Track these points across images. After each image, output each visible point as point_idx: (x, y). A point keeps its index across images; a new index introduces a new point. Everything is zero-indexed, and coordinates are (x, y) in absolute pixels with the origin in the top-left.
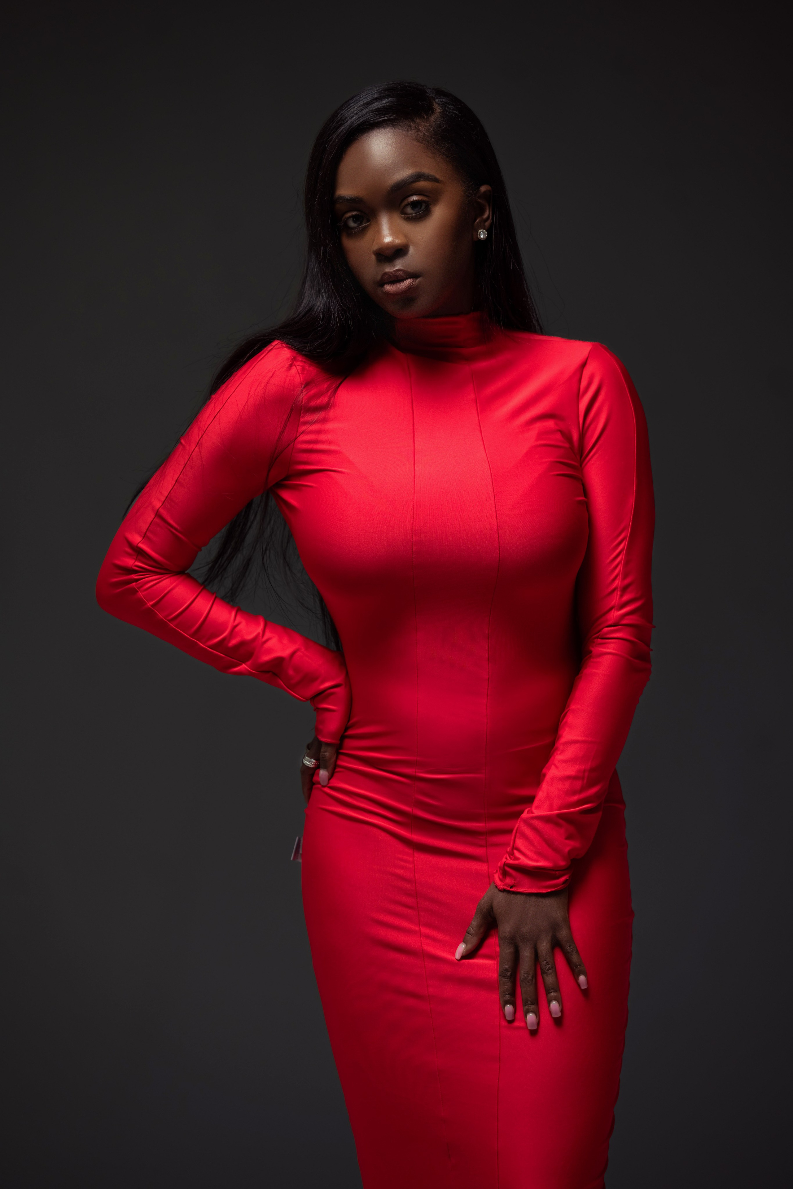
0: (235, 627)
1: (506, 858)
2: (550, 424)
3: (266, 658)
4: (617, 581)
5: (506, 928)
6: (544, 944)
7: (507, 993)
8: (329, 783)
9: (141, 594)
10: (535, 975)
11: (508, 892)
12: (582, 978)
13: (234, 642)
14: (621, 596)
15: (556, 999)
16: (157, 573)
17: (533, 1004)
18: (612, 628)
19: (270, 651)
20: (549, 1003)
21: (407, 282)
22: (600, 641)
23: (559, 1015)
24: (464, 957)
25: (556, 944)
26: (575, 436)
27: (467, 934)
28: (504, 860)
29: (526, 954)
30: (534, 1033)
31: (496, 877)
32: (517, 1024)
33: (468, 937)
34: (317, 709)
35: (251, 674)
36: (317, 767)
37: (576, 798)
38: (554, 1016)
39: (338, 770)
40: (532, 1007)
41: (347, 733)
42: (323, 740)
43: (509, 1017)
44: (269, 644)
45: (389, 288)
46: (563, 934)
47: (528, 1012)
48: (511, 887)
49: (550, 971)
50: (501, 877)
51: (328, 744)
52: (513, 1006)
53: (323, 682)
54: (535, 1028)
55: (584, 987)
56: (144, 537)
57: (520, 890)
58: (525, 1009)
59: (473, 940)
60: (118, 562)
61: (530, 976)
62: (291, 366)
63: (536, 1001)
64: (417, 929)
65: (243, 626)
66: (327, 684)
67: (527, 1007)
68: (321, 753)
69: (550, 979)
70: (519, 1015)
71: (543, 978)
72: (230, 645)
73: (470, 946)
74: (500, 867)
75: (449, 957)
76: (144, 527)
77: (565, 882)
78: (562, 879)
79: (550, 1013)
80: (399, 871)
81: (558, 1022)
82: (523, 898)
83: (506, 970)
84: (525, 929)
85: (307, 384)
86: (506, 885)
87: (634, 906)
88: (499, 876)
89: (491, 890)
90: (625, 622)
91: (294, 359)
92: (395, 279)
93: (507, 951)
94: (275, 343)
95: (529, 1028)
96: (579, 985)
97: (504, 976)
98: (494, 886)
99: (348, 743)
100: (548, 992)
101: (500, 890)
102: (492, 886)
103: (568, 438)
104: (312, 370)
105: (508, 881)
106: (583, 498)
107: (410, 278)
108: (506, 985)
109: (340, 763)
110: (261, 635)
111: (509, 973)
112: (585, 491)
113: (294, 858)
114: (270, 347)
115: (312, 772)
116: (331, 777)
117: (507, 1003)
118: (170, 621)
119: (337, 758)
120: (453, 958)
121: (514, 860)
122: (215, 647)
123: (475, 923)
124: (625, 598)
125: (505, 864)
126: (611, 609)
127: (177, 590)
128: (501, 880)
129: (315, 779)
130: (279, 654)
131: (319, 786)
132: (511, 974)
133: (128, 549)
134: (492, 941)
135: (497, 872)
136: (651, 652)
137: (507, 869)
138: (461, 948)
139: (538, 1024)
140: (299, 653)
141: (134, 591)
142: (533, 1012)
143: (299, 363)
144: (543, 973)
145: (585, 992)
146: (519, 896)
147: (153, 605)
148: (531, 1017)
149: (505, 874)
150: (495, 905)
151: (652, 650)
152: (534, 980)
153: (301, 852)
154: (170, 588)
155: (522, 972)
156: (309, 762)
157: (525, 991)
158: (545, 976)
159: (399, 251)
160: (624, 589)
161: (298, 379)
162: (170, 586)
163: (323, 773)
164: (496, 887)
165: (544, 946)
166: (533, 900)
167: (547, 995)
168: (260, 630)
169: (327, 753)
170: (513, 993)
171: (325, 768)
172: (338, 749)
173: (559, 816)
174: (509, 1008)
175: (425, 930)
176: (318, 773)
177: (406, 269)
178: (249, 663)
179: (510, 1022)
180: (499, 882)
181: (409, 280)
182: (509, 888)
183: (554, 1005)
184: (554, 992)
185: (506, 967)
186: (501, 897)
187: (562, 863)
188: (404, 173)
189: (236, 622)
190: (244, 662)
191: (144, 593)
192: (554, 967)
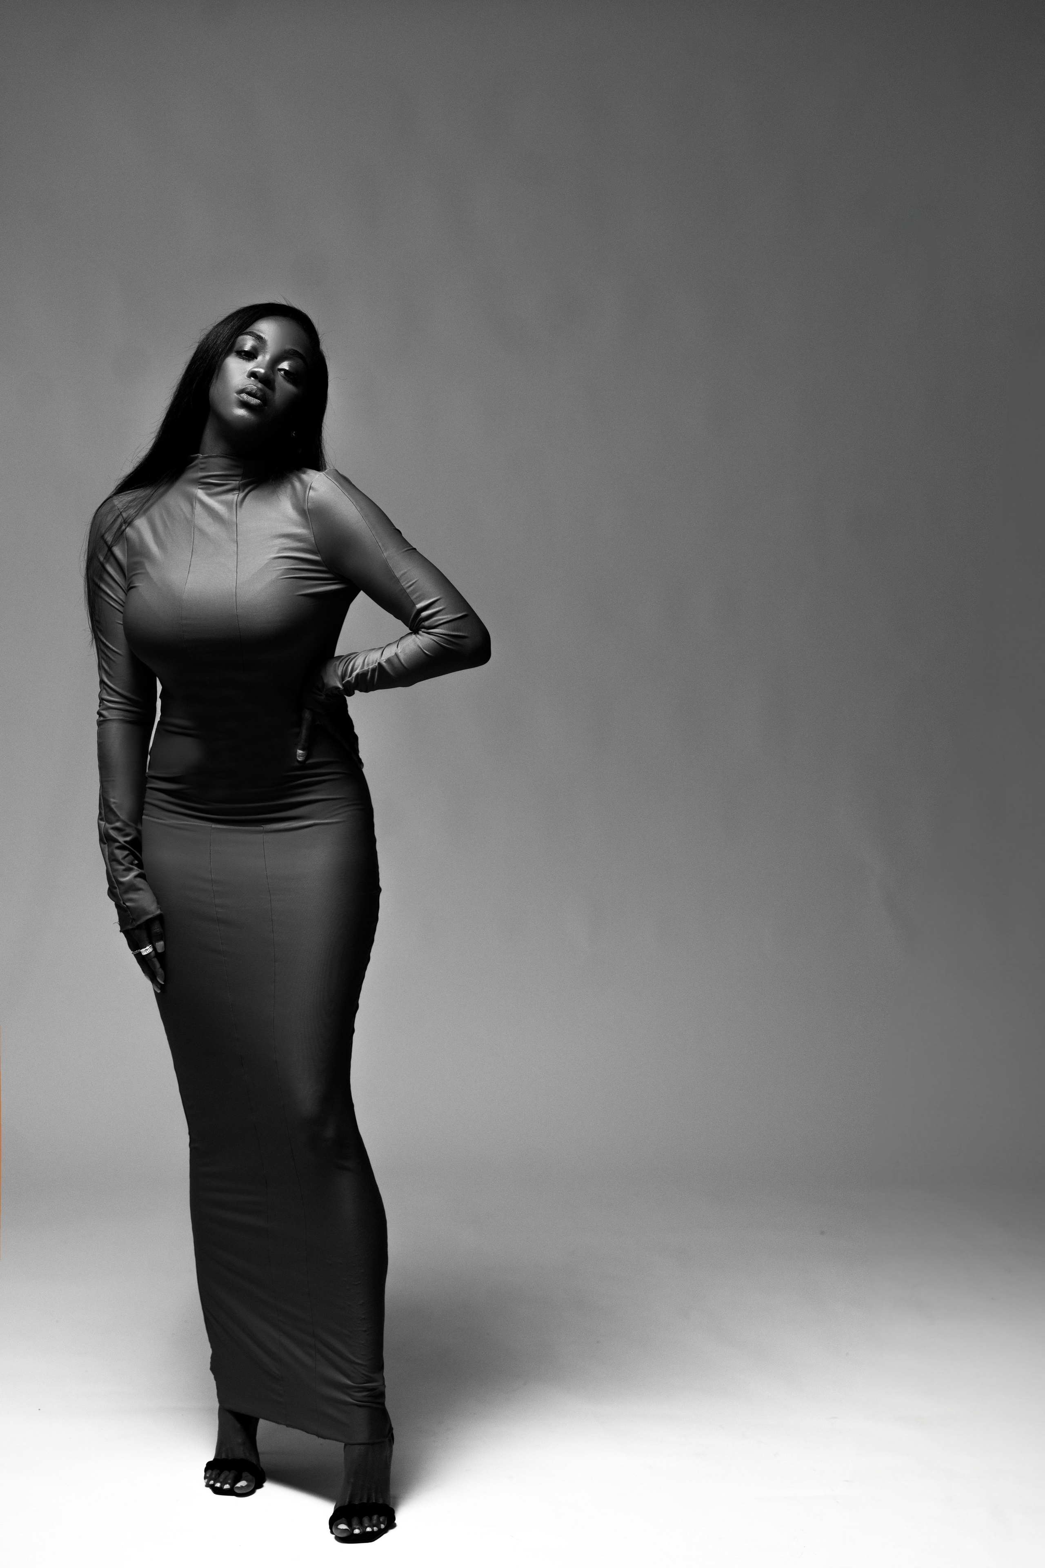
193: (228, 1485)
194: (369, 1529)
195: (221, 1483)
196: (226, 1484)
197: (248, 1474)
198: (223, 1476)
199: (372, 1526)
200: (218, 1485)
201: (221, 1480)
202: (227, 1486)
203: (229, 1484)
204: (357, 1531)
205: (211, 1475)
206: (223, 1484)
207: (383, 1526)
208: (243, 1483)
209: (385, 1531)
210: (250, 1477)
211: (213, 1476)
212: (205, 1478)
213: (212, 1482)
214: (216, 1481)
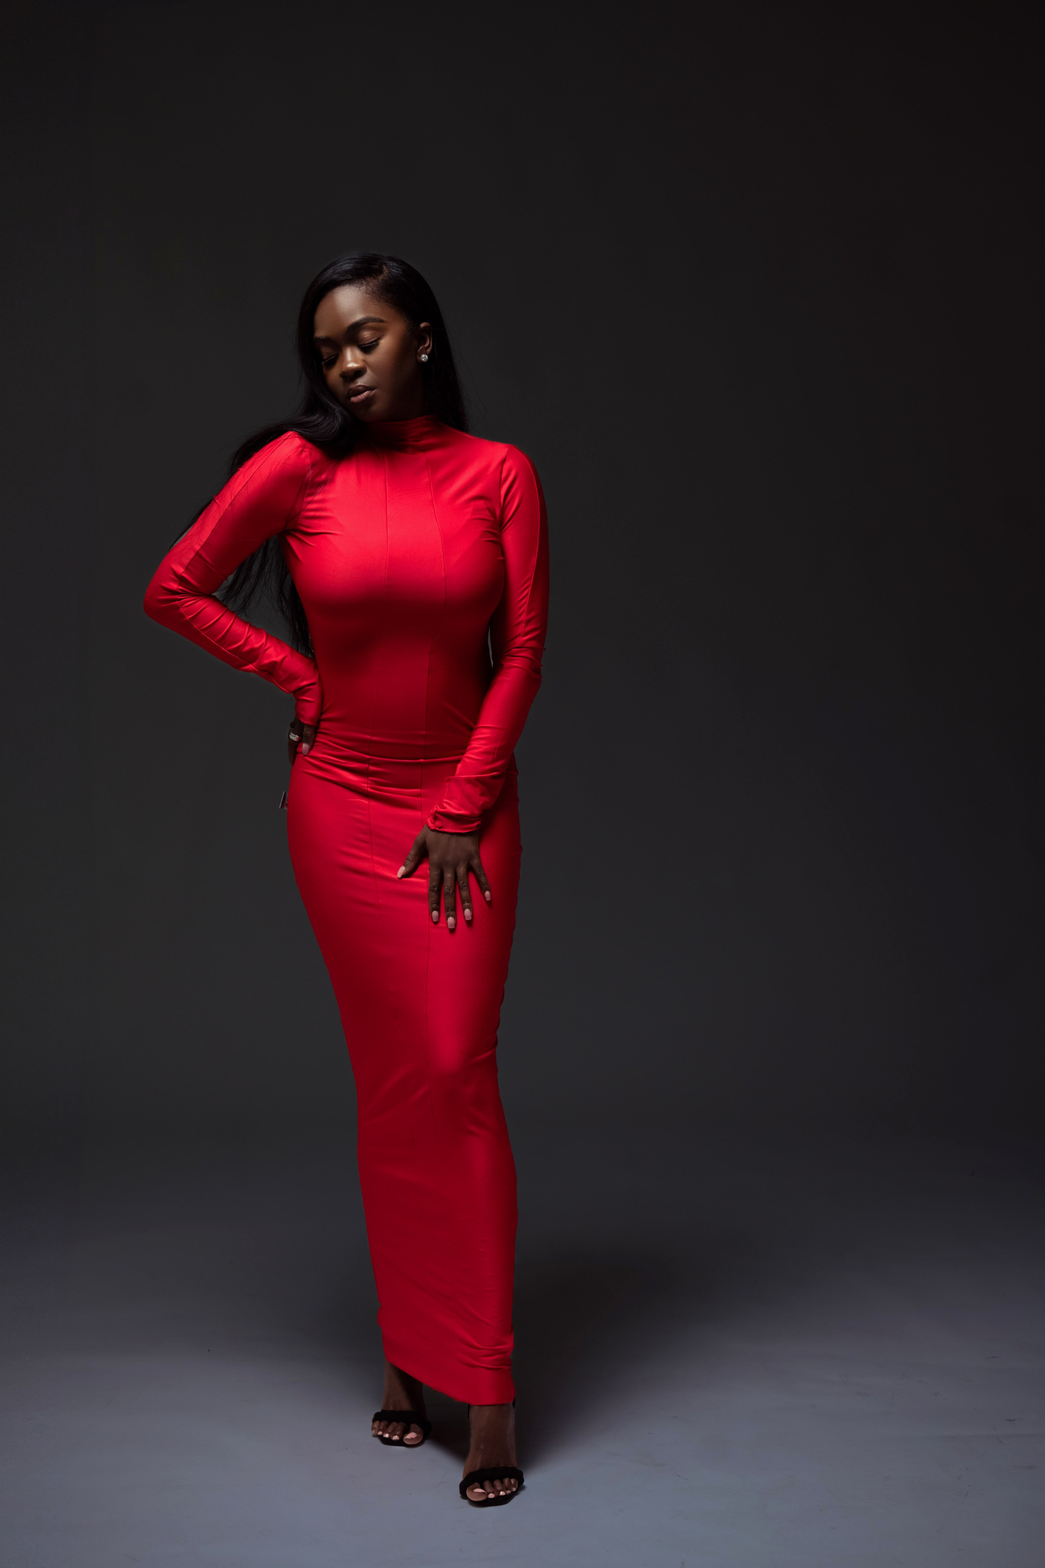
0: (249, 637)
1: (437, 807)
2: (481, 503)
3: (266, 661)
4: (523, 616)
5: (434, 857)
6: (462, 869)
7: (434, 903)
8: (309, 753)
9: (182, 610)
10: (455, 891)
11: (438, 831)
12: (487, 893)
13: (246, 648)
14: (525, 627)
15: (469, 908)
16: (193, 595)
17: (452, 910)
18: (519, 649)
19: (270, 656)
20: (464, 910)
21: (366, 394)
22: (509, 658)
23: (470, 918)
24: (404, 876)
25: (470, 869)
26: (498, 513)
27: (406, 860)
28: (435, 808)
29: (448, 875)
30: (452, 931)
31: (429, 820)
32: (440, 925)
33: (408, 862)
34: (297, 700)
35: (254, 671)
36: (300, 741)
37: (488, 767)
38: (467, 919)
39: (316, 744)
40: (452, 913)
41: (322, 718)
42: (305, 722)
43: (435, 920)
44: (269, 652)
45: (354, 399)
46: (475, 862)
47: (449, 916)
48: (440, 828)
49: (465, 888)
50: (433, 821)
51: (308, 725)
52: (438, 912)
53: (302, 680)
54: (453, 927)
55: (488, 899)
56: (186, 569)
57: (446, 830)
58: (446, 914)
59: (411, 865)
60: (164, 585)
61: (451, 891)
62: (302, 452)
63: (454, 909)
64: (370, 857)
65: (253, 637)
66: (305, 683)
67: (448, 913)
68: (304, 732)
69: (465, 893)
70: (442, 918)
71: (460, 892)
72: (244, 650)
73: (408, 869)
74: (432, 814)
75: (393, 876)
76: (186, 561)
77: (478, 826)
78: (476, 824)
79: (464, 917)
80: (358, 816)
81: (469, 923)
82: (448, 836)
83: (434, 887)
84: (449, 858)
85: (313, 466)
86: (437, 827)
87: (522, 844)
88: (431, 820)
89: (425, 830)
90: (528, 645)
91: (303, 447)
92: (358, 392)
93: (435, 873)
94: (290, 433)
95: (449, 927)
96: (485, 898)
97: (433, 891)
98: (427, 827)
99: (324, 725)
100: (463, 902)
101: (431, 830)
102: (426, 827)
103: (493, 513)
104: (317, 455)
105: (438, 823)
106: (502, 558)
107: (368, 390)
108: (433, 897)
109: (317, 739)
110: (264, 645)
111: (436, 889)
112: (503, 553)
113: (281, 807)
114: (284, 437)
115: (295, 746)
116: (310, 749)
117: (434, 909)
118: (203, 630)
119: (316, 736)
120: (396, 877)
121: (442, 809)
122: (233, 651)
123: (412, 852)
124: (529, 628)
125: (437, 812)
126: (517, 636)
127: (207, 609)
128: (432, 823)
129: (298, 749)
130: (274, 659)
131: (302, 755)
132: (437, 890)
133: (173, 577)
134: (424, 866)
135: (429, 816)
136: (541, 667)
137: (437, 815)
138: (402, 870)
139: (456, 924)
140: (287, 659)
141: (177, 608)
142: (452, 916)
143: (307, 450)
144: (460, 889)
145: (489, 903)
146: (445, 835)
147: (190, 619)
148: (451, 920)
149: (435, 818)
150: (428, 841)
151: (542, 666)
152: (454, 894)
153: (286, 802)
154: (203, 607)
155: (446, 888)
156: (294, 737)
157: (447, 901)
158: (462, 892)
159: (358, 373)
160: (528, 622)
161: (308, 461)
162: (202, 606)
163: (305, 746)
164: (429, 828)
165: (461, 870)
166: (455, 838)
167: (462, 904)
168: (264, 640)
169: (308, 732)
170: (438, 903)
171: (307, 742)
172: (316, 729)
173: (477, 779)
174: (435, 913)
175: (376, 858)
176: (302, 746)
177: (364, 385)
178: (255, 664)
179: (436, 923)
180: (431, 824)
181: (367, 392)
182: (438, 829)
183: (467, 912)
184: (467, 902)
185: (434, 884)
186: (431, 836)
187: (477, 812)
188: (359, 317)
189: (249, 634)
190: (251, 663)
191: (185, 609)
192: (468, 885)
193: (396, 1436)
194: (502, 1493)
195: (390, 1433)
196: (395, 1435)
197: (417, 1426)
198: (390, 1429)
199: (504, 1490)
200: (387, 1436)
201: (390, 1431)
202: (396, 1438)
203: (398, 1435)
204: (491, 1496)
205: (379, 1426)
206: (392, 1434)
207: (514, 1489)
208: (411, 1435)
209: (514, 1494)
210: (419, 1429)
211: (382, 1427)
212: (373, 1428)
213: (380, 1433)
214: (384, 1431)
